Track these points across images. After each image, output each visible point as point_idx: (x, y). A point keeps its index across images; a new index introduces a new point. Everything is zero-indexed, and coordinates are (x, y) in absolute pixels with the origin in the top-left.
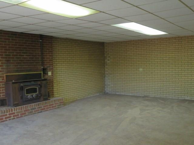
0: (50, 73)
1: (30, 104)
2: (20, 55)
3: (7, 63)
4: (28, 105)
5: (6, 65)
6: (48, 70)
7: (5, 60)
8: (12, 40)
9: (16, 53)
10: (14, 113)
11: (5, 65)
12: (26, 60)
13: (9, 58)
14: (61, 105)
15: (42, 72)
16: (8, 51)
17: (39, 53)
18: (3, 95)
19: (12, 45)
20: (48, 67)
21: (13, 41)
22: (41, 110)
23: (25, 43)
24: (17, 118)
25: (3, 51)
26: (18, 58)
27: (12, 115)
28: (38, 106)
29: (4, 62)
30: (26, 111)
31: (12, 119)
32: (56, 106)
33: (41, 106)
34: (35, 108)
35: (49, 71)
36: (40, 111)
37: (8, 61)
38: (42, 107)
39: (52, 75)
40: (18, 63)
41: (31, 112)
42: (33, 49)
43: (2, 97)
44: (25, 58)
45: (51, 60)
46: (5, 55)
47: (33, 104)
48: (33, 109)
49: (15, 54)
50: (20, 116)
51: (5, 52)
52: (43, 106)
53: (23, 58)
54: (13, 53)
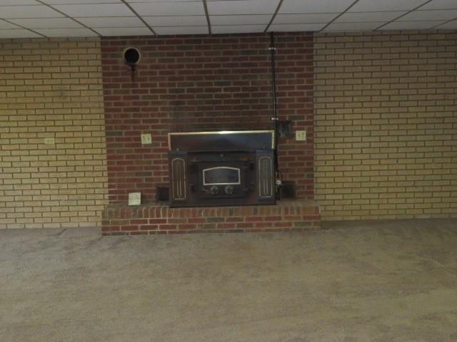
0: (301, 136)
1: (207, 208)
2: (208, 90)
3: (175, 109)
4: (200, 208)
5: (172, 112)
6: (295, 126)
7: (171, 103)
8: (189, 54)
9: (198, 84)
10: (164, 221)
11: (171, 114)
12: (226, 102)
13: (181, 97)
14: (309, 223)
15: (273, 132)
16: (176, 82)
17: (266, 83)
18: (165, 179)
19: (188, 66)
20: (295, 118)
21: (191, 57)
22: (239, 226)
23: (222, 59)
24: (170, 233)
25: (166, 82)
26: (204, 97)
27: (159, 225)
28: (231, 214)
29: (168, 106)
30: (196, 221)
31: (159, 233)
32: (290, 224)
33: (240, 216)
34: (223, 220)
35: (300, 129)
36: (235, 228)
37: (178, 103)
38: (242, 220)
39: (308, 141)
40: (204, 108)
41: (207, 226)
42: (247, 71)
43: (162, 182)
44: (223, 96)
45: (307, 100)
46: (171, 91)
47: (216, 209)
48: (215, 220)
49: (195, 87)
50: (177, 229)
51: (170, 85)
52: (245, 217)
53: (216, 96)
54: (192, 84)
